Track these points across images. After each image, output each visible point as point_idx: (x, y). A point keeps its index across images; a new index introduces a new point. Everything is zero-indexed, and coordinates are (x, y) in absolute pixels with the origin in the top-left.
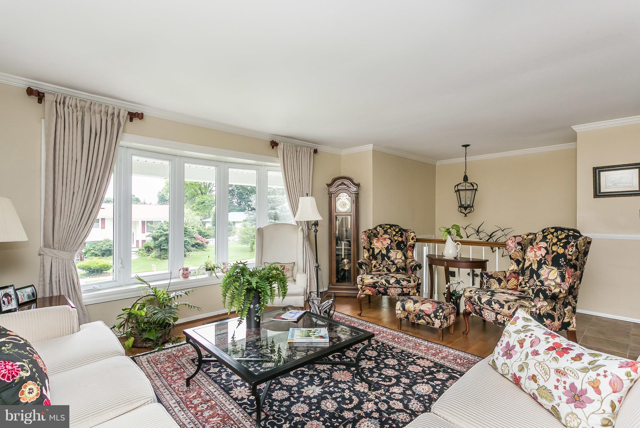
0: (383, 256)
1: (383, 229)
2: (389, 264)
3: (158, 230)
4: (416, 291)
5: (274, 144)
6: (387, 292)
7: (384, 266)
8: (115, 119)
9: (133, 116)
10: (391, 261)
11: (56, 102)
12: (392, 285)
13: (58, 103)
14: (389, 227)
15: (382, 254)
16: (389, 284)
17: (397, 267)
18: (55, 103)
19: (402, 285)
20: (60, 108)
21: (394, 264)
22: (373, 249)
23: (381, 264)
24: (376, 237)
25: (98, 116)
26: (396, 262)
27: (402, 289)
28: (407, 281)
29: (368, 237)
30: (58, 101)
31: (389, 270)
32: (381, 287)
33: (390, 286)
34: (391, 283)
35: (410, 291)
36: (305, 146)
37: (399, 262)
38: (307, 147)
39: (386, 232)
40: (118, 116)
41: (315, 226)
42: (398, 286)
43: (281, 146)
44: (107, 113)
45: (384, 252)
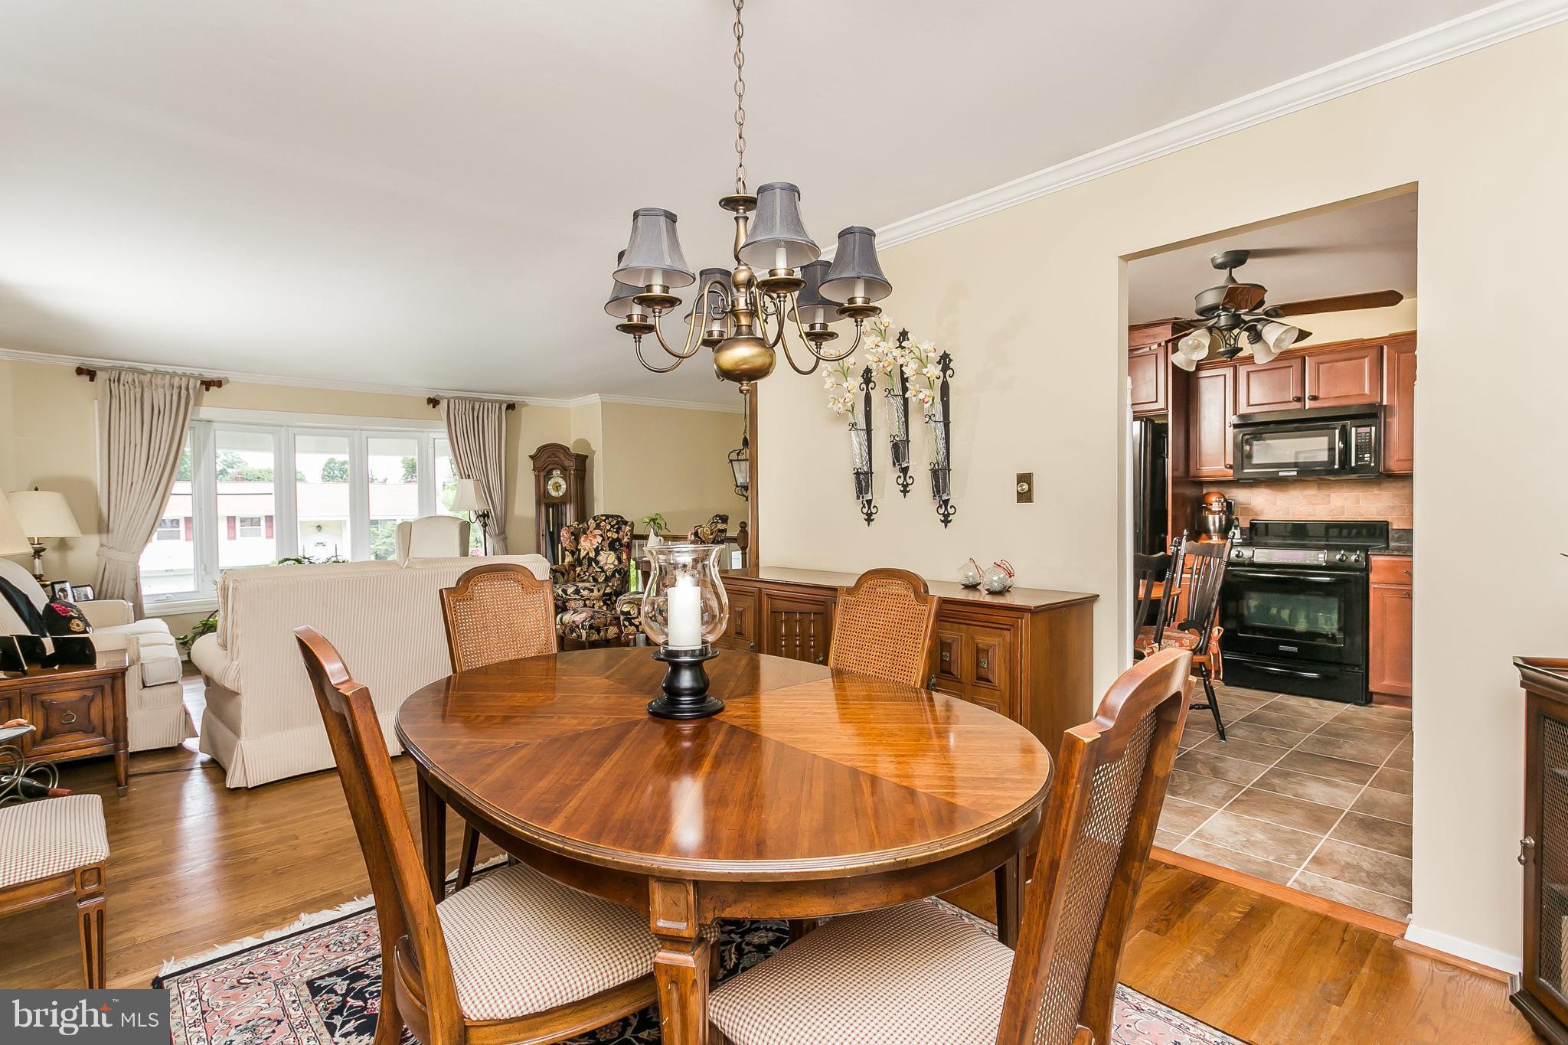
0: (590, 560)
1: (596, 521)
2: (597, 572)
3: (385, 540)
4: (602, 604)
5: (434, 402)
6: (566, 606)
7: (590, 575)
8: (184, 392)
9: (208, 384)
10: (600, 567)
11: (110, 380)
12: (570, 596)
13: (112, 381)
14: (604, 518)
15: (589, 557)
16: (567, 595)
17: (606, 575)
18: (108, 382)
19: (582, 596)
20: (114, 387)
21: (603, 571)
22: (580, 550)
23: (587, 571)
24: (585, 533)
25: (161, 390)
26: (606, 568)
27: (585, 601)
28: (589, 589)
29: (572, 534)
30: (112, 379)
31: (595, 580)
32: (559, 600)
33: (568, 597)
34: (569, 593)
35: (594, 604)
36: (488, 401)
37: (609, 568)
38: (492, 402)
39: (598, 526)
40: (187, 389)
41: (484, 518)
42: (578, 597)
43: (444, 404)
44: (173, 386)
45: (592, 555)
